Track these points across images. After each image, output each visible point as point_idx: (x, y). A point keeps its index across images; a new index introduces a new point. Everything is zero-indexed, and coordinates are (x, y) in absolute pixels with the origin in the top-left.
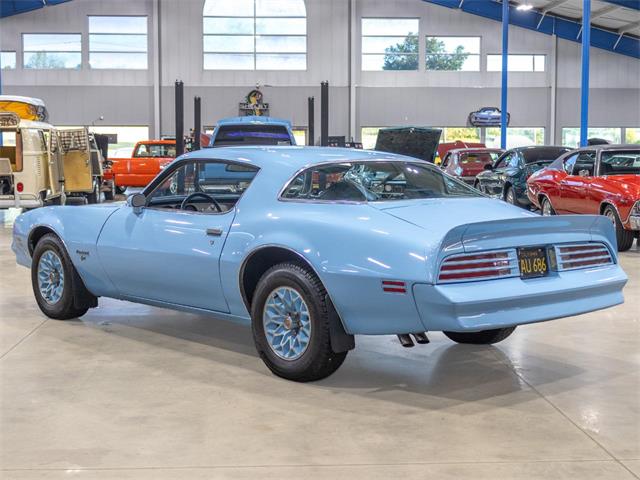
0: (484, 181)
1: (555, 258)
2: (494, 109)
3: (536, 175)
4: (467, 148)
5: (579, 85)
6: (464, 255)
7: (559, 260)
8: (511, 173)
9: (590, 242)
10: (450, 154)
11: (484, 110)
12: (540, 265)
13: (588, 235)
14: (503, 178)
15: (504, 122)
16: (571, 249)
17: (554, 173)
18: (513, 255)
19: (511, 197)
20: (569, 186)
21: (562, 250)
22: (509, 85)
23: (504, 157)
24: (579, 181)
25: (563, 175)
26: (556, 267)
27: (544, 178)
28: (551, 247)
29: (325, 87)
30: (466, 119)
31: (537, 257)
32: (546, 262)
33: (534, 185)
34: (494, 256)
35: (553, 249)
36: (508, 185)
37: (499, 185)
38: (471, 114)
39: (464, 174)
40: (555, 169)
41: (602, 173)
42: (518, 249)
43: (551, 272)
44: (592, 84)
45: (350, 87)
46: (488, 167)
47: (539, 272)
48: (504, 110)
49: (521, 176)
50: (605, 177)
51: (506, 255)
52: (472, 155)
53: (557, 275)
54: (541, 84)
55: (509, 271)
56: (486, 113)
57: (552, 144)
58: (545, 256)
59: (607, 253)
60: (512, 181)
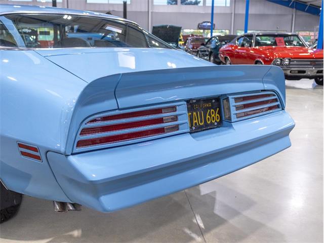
0: (202, 51)
1: (229, 109)
2: (208, 22)
3: (224, 47)
4: (195, 37)
5: (244, 12)
6: (117, 112)
7: (233, 111)
8: (212, 47)
9: (262, 91)
10: (187, 39)
11: (204, 22)
12: (213, 116)
13: (261, 84)
14: (209, 50)
15: (212, 28)
16: (245, 99)
17: (232, 46)
18: (182, 110)
19: (212, 58)
20: (238, 52)
21: (237, 100)
22: (215, 12)
23: (210, 40)
24: (244, 50)
25: (236, 47)
26: (230, 119)
27: (227, 49)
28: (226, 97)
29: (125, 4)
30: (197, 26)
31: (210, 108)
32: (220, 113)
33: (223, 52)
34: (159, 111)
35: (227, 99)
36: (211, 53)
37: (207, 53)
38: (199, 24)
39: (193, 48)
40: (233, 44)
41: (255, 46)
42: (188, 101)
43: (224, 122)
44: (250, 12)
45: (148, 12)
46: (203, 44)
47: (212, 124)
48: (212, 22)
49: (217, 48)
50: (257, 47)
51: (174, 109)
52: (197, 40)
53: (231, 126)
54: (228, 11)
55: (176, 128)
56: (205, 24)
57: (232, 34)
58: (219, 107)
59: (276, 100)
60: (213, 51)
